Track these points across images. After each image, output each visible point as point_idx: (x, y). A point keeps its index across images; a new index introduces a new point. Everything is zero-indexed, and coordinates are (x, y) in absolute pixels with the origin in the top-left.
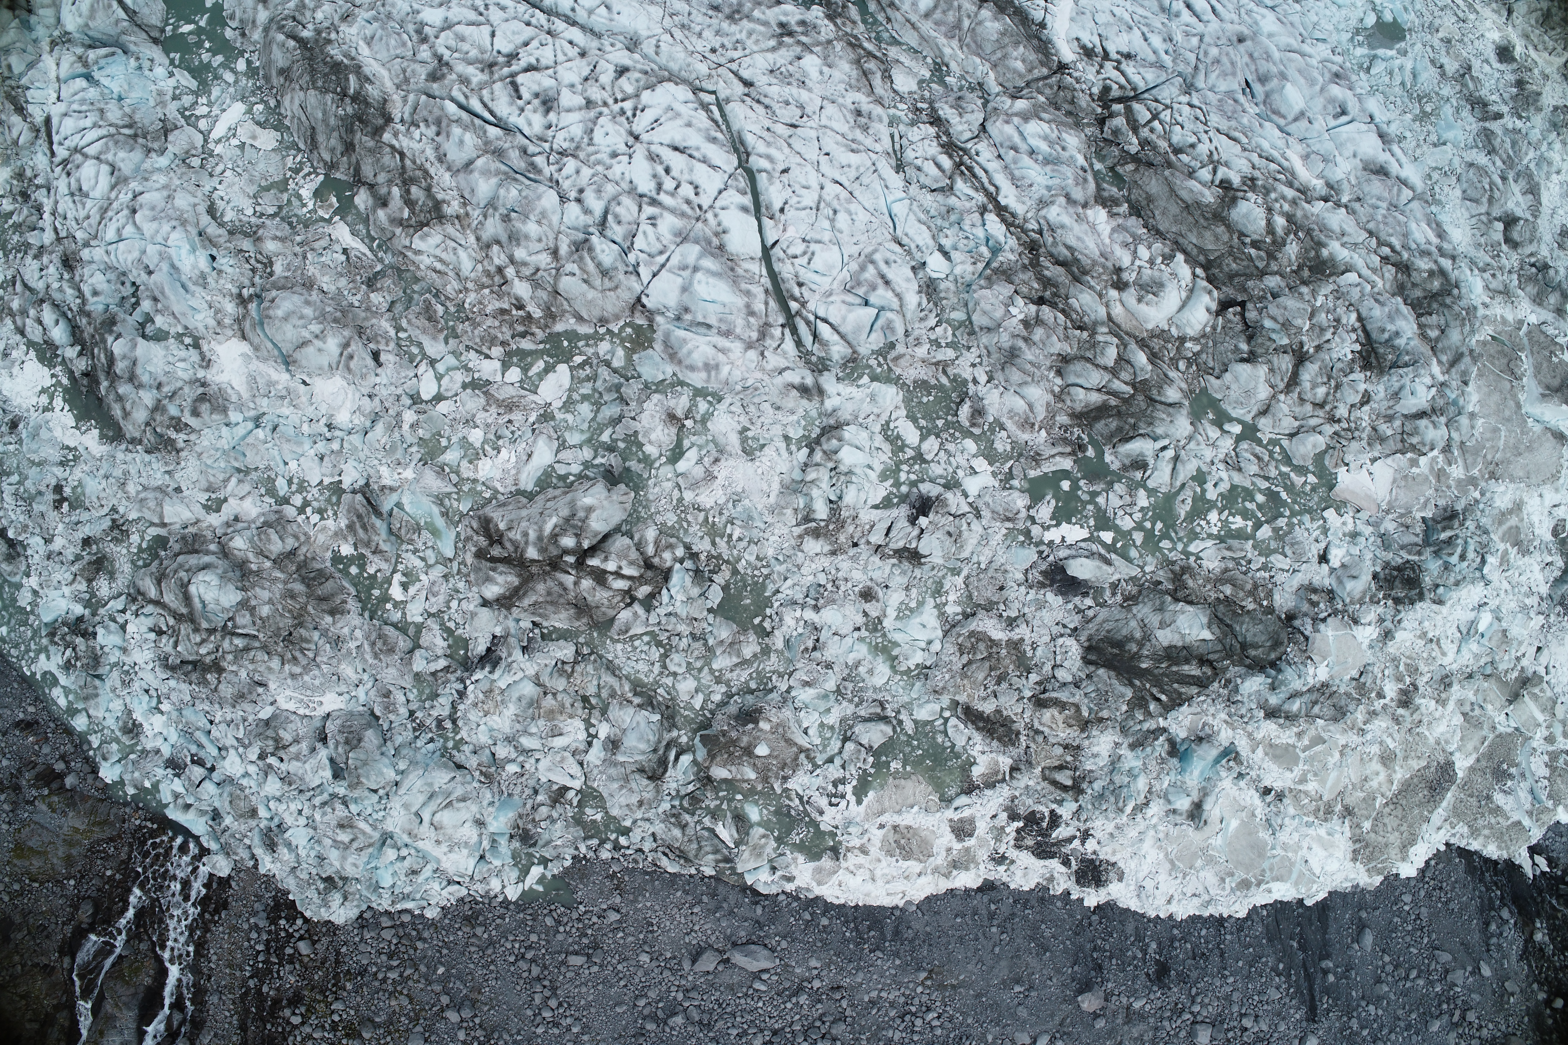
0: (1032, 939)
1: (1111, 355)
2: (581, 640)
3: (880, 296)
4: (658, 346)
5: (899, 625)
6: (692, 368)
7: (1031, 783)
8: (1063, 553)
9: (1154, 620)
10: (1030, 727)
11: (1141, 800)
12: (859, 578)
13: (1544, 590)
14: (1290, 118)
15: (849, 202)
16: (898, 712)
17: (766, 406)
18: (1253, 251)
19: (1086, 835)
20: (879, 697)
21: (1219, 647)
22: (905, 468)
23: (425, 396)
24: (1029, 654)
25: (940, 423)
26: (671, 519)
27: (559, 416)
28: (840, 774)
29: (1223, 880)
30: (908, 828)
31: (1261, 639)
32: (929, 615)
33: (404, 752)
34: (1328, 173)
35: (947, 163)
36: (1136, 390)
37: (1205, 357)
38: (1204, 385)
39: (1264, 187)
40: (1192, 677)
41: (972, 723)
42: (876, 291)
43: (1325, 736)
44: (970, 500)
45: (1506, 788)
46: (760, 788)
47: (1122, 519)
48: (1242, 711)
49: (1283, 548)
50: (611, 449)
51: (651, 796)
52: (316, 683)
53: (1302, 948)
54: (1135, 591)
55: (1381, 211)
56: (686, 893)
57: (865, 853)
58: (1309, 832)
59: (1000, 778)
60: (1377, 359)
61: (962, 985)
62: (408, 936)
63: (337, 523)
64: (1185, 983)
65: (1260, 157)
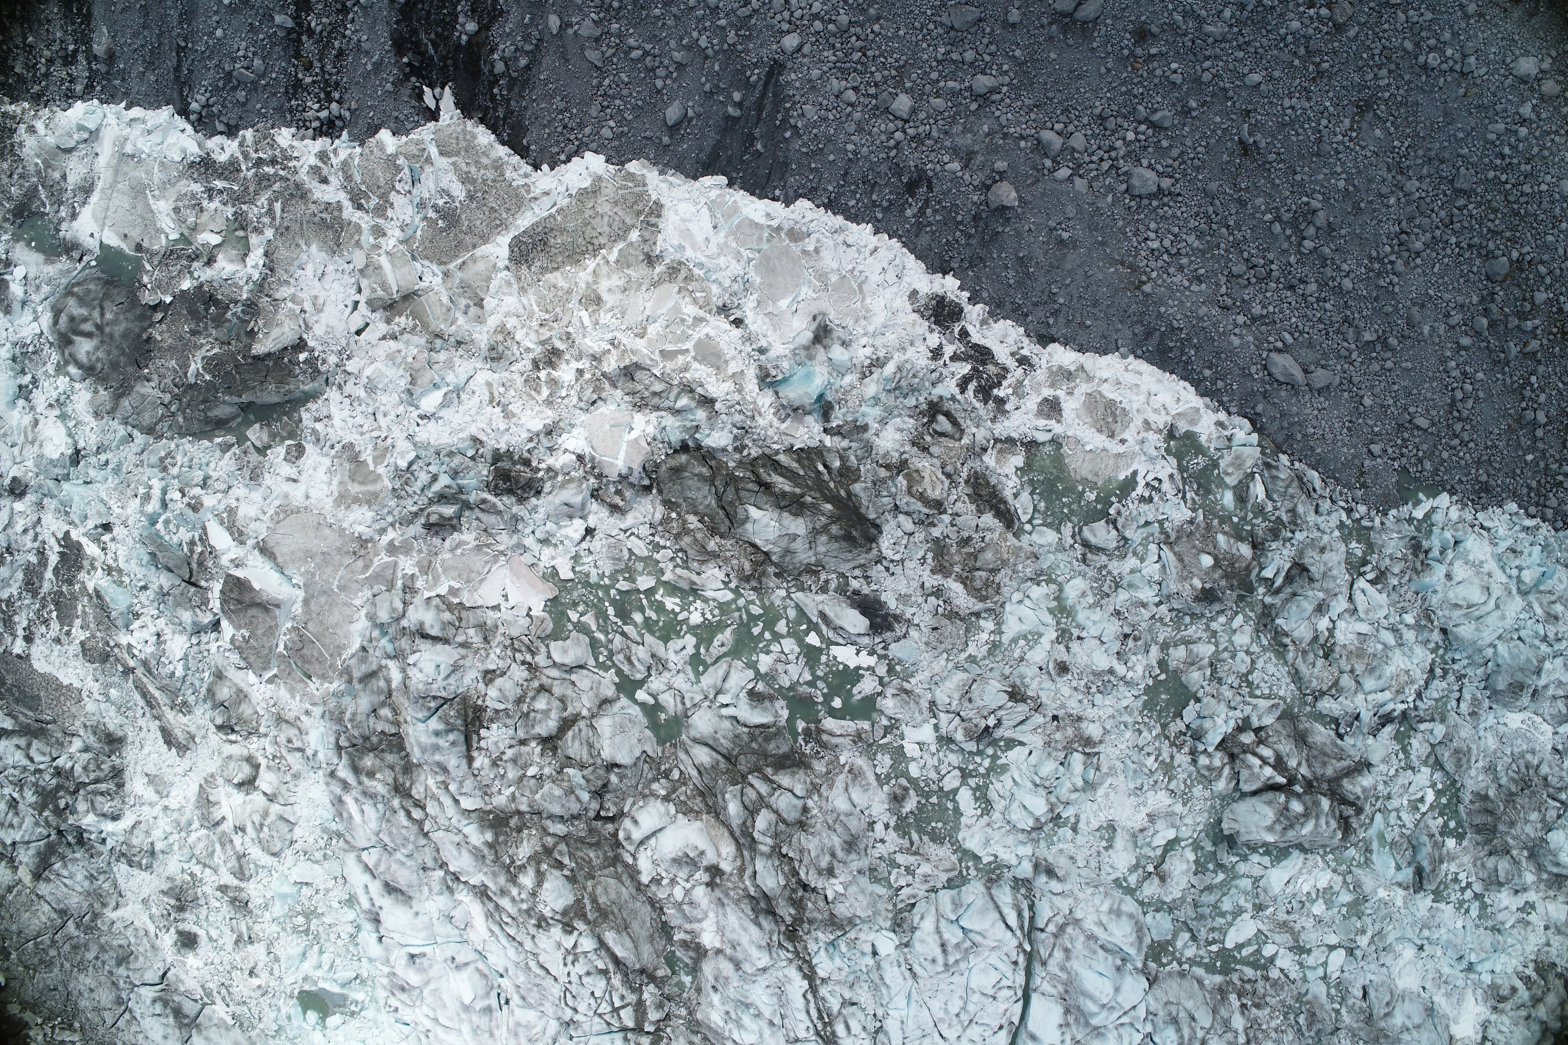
0: (1028, 275)
1: (763, 821)
2: (1308, 709)
3: (953, 935)
4: (1147, 941)
5: (1042, 629)
6: (1131, 916)
7: (974, 430)
8: (866, 640)
9: (799, 545)
10: (954, 484)
11: (877, 372)
12: (1064, 685)
13: (332, 394)
14: (471, 967)
15: (942, 1020)
16: (1072, 546)
17: (1081, 863)
18: (566, 861)
19: (936, 353)
20: (1083, 567)
21: (743, 494)
22: (982, 770)
23: (1342, 952)
24: (930, 555)
25: (934, 800)
26: (1198, 791)
27: (1249, 906)
28: (1144, 507)
29: (817, 251)
30: (1100, 431)
31: (693, 483)
32: (1012, 627)
33: (1481, 661)
34: (451, 904)
35: (840, 1029)
36: (744, 777)
37: (650, 776)
38: (659, 749)
39: (530, 916)
40: (781, 475)
41: (1008, 511)
42: (954, 941)
43: (657, 357)
44: (934, 721)
45: (447, 199)
46: (1216, 522)
47: (792, 651)
48: (738, 418)
49: (629, 559)
50: (1220, 866)
51: (1310, 553)
52: (1519, 741)
53: (751, 139)
54: (805, 578)
55: (405, 852)
56: (1312, 449)
57: (1146, 423)
58: (704, 259)
59: (999, 445)
60: (466, 715)
61: (1114, 262)
62: (1539, 495)
63: (1449, 868)
64: (897, 165)
65: (520, 944)
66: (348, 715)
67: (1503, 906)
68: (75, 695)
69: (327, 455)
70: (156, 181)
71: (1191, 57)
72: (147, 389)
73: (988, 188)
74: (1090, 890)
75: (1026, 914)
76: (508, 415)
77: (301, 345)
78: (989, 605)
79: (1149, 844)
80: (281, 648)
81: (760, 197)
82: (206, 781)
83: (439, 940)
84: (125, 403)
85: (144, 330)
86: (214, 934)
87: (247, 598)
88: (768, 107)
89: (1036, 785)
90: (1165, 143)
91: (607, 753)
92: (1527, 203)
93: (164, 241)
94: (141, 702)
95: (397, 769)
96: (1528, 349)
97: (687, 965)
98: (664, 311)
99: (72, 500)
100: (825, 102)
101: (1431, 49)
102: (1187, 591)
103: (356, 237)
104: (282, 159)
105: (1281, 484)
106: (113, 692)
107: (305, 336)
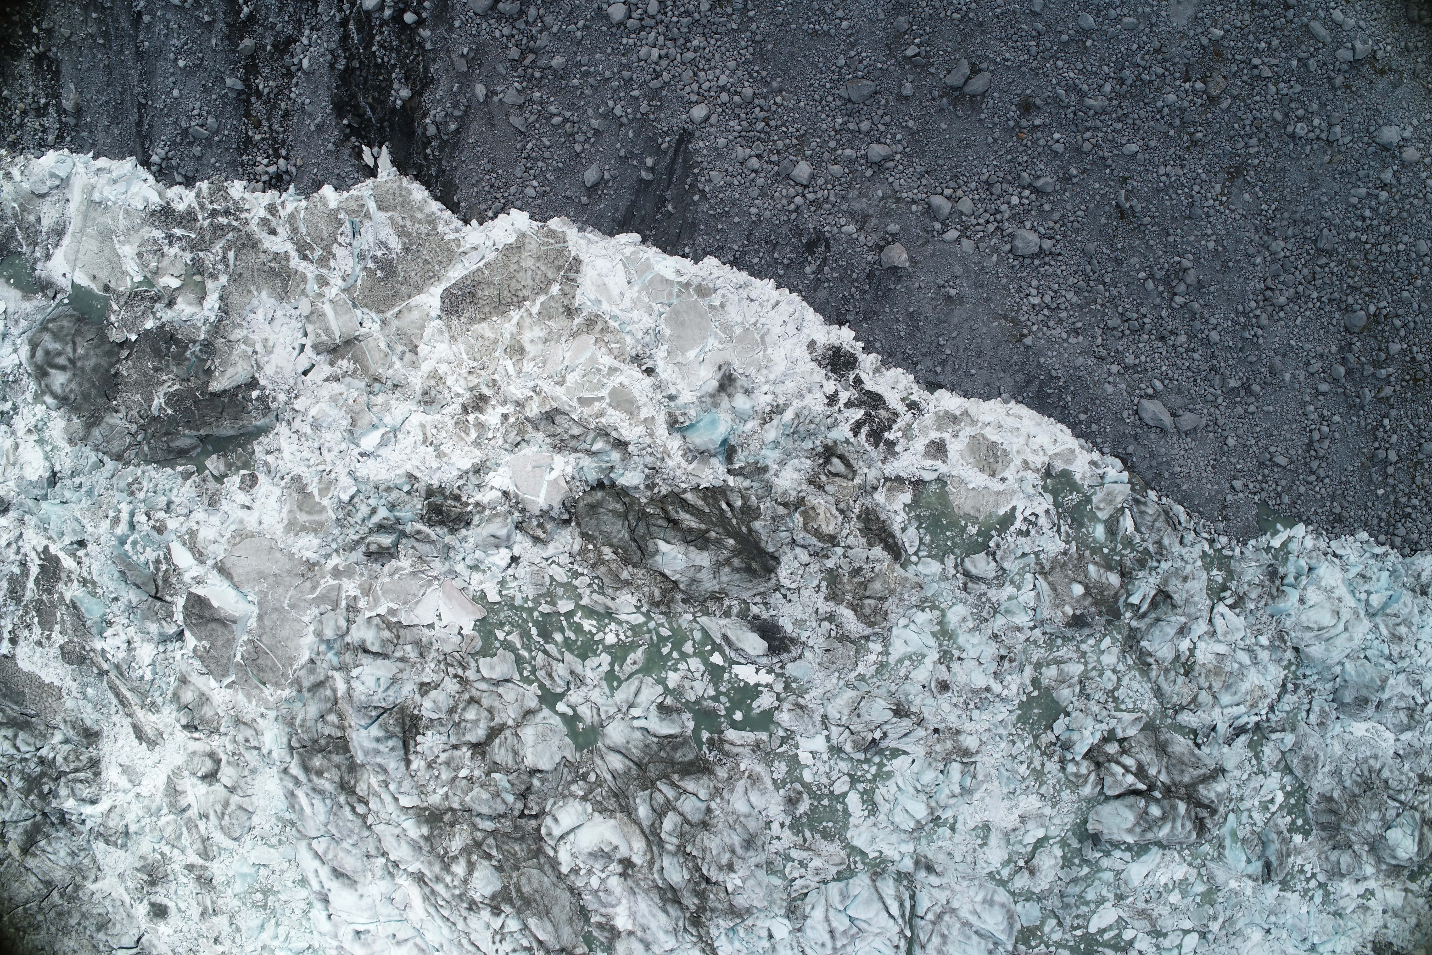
0: (918, 328)
1: (670, 822)
2: (1169, 721)
3: (840, 923)
4: (1018, 926)
5: (926, 651)
6: (1003, 906)
7: (866, 470)
8: (765, 660)
9: (704, 575)
10: (846, 519)
11: (777, 418)
12: (944, 702)
13: (282, 429)
14: (411, 943)
16: (954, 576)
17: (958, 859)
18: (494, 852)
19: (832, 400)
20: (964, 595)
21: (653, 529)
22: (869, 776)
23: (1196, 935)
24: (824, 584)
25: (825, 802)
26: (1066, 794)
27: (1111, 896)
28: (1022, 540)
29: (722, 305)
30: (982, 470)
31: (608, 518)
32: (898, 649)
33: (1330, 677)
34: (392, 888)
36: (653, 783)
37: (569, 778)
38: (578, 755)
39: (462, 900)
40: (688, 512)
41: (896, 544)
42: (842, 929)
43: (575, 403)
44: (826, 732)
45: (385, 251)
46: (1087, 553)
47: (698, 670)
48: (649, 459)
49: (551, 585)
50: (1086, 861)
51: (1173, 581)
52: (1363, 748)
53: (663, 201)
54: (709, 604)
55: (351, 841)
56: (1178, 486)
57: (1025, 462)
58: (618, 312)
59: (889, 484)
60: (404, 724)
61: (997, 317)
62: (1388, 525)
63: (1295, 861)
64: (797, 226)
65: (454, 924)
66: (298, 722)
67: (1344, 893)
68: (57, 693)
69: (277, 485)
70: (121, 227)
71: (1073, 127)
72: (115, 420)
73: (881, 249)
74: (965, 883)
75: (907, 904)
76: (440, 455)
77: (253, 383)
78: (877, 630)
79: (1020, 842)
80: (238, 658)
81: (671, 254)
82: (173, 772)
83: (381, 918)
84: (96, 432)
85: (112, 365)
86: (183, 906)
87: (207, 614)
88: (678, 172)
89: (917, 791)
90: (1047, 207)
91: (530, 761)
92: (1385, 261)
93: (129, 283)
94: (115, 701)
95: (343, 769)
96: (1382, 395)
97: (602, 944)
98: (582, 360)
99: (50, 518)
100: (731, 169)
101: (1299, 119)
102: (1059, 617)
103: (302, 286)
104: (234, 211)
105: (1148, 518)
106: (90, 691)
107: (257, 375)
